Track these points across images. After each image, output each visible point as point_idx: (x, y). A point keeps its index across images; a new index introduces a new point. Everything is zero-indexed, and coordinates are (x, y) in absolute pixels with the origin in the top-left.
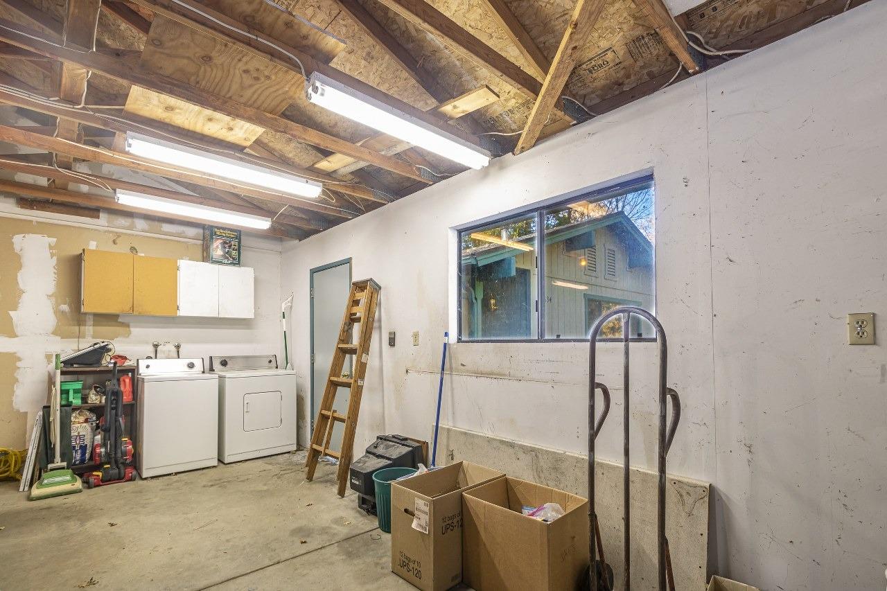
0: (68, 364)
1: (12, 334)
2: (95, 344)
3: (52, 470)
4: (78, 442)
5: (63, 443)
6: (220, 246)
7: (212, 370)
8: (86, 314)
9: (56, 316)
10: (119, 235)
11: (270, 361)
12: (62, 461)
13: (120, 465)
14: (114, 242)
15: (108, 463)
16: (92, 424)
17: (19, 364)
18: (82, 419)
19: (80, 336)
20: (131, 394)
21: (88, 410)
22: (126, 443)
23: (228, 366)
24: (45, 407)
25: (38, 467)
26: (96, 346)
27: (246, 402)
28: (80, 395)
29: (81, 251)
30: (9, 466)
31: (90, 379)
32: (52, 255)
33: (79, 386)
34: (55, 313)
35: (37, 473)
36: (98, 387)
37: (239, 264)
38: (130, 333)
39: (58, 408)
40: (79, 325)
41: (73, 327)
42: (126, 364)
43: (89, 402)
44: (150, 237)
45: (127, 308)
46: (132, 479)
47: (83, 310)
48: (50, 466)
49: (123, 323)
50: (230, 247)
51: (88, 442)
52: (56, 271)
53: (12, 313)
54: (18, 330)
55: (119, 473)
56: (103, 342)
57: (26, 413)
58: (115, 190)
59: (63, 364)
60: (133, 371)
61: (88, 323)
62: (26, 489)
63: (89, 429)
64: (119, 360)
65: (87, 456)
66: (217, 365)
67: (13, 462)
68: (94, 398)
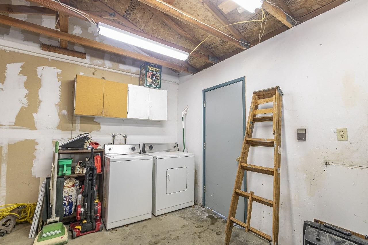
0: (64, 148)
1: (33, 128)
2: (81, 135)
3: (49, 223)
4: (68, 200)
5: (57, 204)
6: (150, 77)
7: (144, 151)
8: (76, 116)
9: (59, 117)
10: (96, 70)
11: (175, 147)
12: (56, 216)
13: (93, 220)
14: (93, 74)
15: (86, 219)
16: (77, 187)
17: (36, 147)
18: (71, 184)
19: (72, 130)
20: (101, 167)
21: (75, 178)
22: (97, 205)
23: (153, 150)
24: (47, 179)
25: (41, 220)
26: (81, 136)
27: (168, 175)
28: (70, 168)
29: (75, 77)
30: (27, 214)
31: (77, 157)
32: (59, 80)
33: (70, 162)
34: (59, 115)
35: (41, 224)
36: (81, 163)
37: (160, 88)
38: (100, 128)
39: (56, 179)
40: (72, 123)
41: (68, 124)
42: (98, 148)
43: (76, 173)
44: (113, 72)
45: (100, 113)
46: (100, 230)
47: (75, 113)
48: (49, 220)
49: (96, 122)
50: (156, 77)
51: (74, 200)
52: (60, 90)
53: (34, 115)
54: (37, 126)
55: (92, 226)
56: (85, 134)
57: (39, 178)
58: (97, 23)
59: (61, 148)
60: (102, 153)
61: (77, 122)
62: (33, 236)
63: (75, 190)
64: (94, 146)
65: (73, 209)
66: (147, 149)
67: (29, 212)
68: (79, 170)
